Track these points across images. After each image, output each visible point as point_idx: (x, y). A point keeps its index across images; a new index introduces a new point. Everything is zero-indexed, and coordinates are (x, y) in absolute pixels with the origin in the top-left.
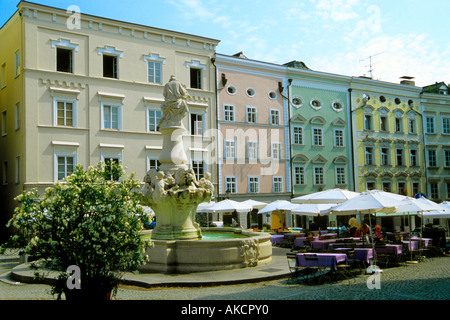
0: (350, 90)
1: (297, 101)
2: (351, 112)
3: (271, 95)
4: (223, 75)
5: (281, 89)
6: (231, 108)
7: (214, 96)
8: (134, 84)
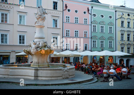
0: (116, 11)
1: (95, 15)
2: (116, 20)
3: (85, 13)
4: (66, 4)
5: (88, 10)
6: (69, 17)
7: (62, 12)
8: (31, 7)
